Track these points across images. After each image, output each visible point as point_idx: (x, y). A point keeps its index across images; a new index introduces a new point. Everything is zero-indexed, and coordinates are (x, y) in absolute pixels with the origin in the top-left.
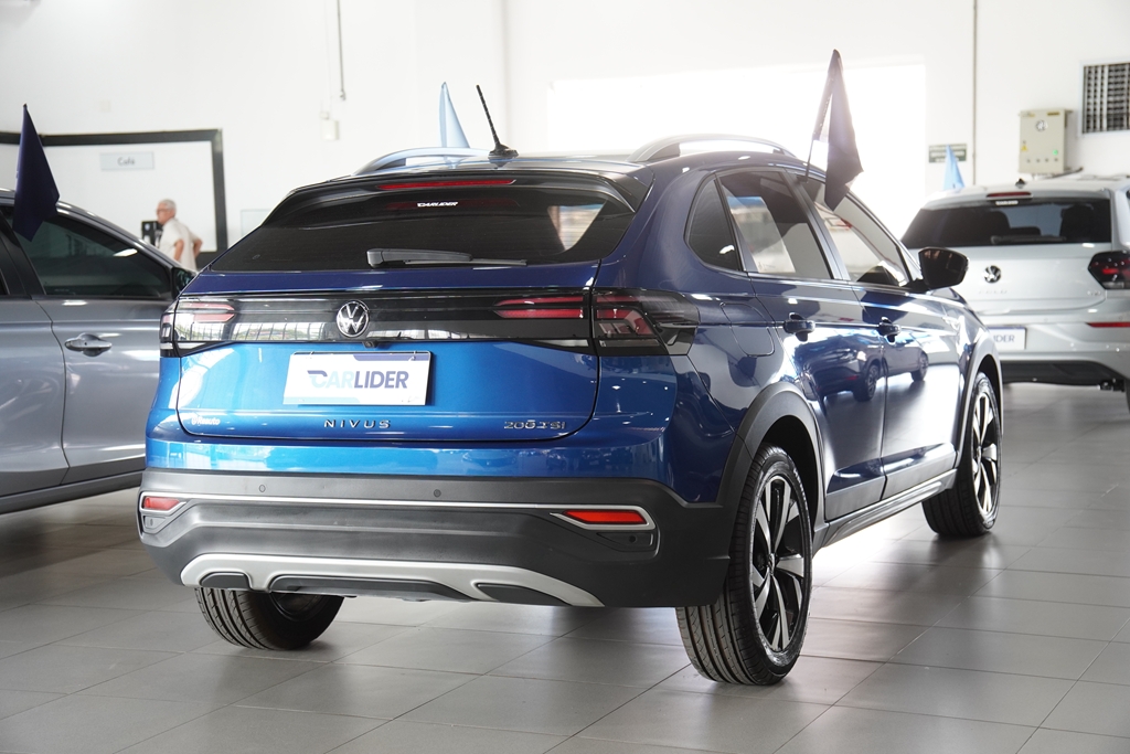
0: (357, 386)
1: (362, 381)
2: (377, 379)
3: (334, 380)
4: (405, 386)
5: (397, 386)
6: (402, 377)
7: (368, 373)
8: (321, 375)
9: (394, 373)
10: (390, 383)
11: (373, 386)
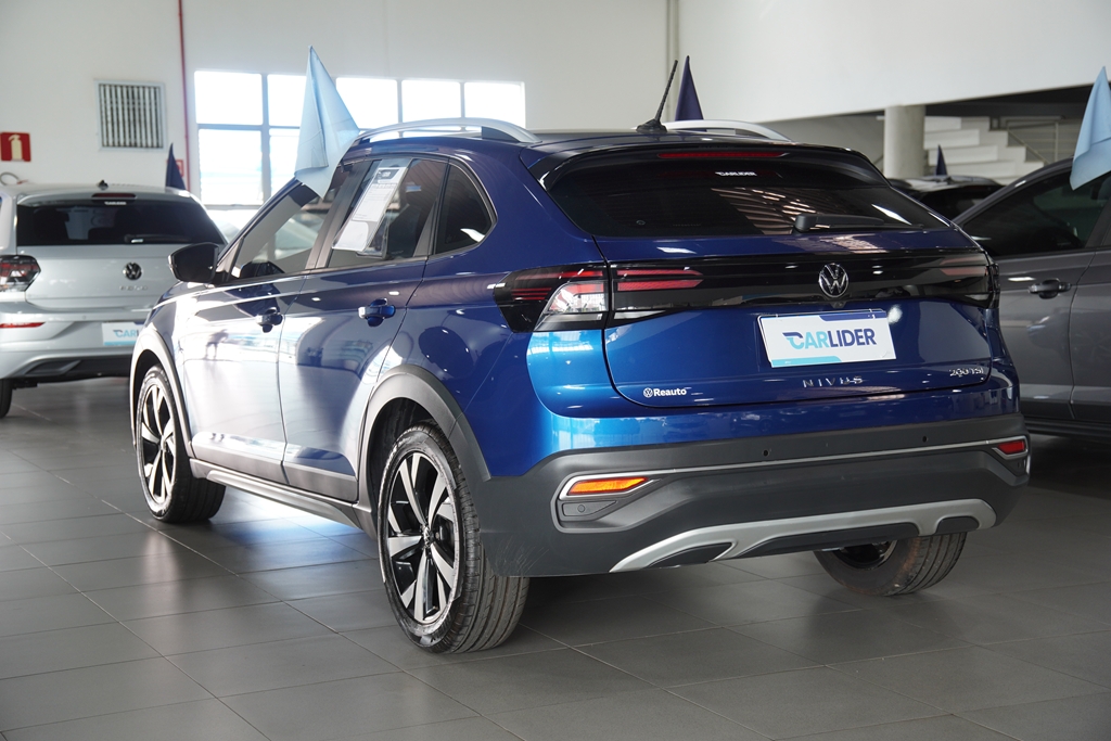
0: (833, 345)
2: (849, 338)
3: (810, 341)
7: (838, 332)
9: (860, 331)
10: (861, 340)
11: (847, 344)
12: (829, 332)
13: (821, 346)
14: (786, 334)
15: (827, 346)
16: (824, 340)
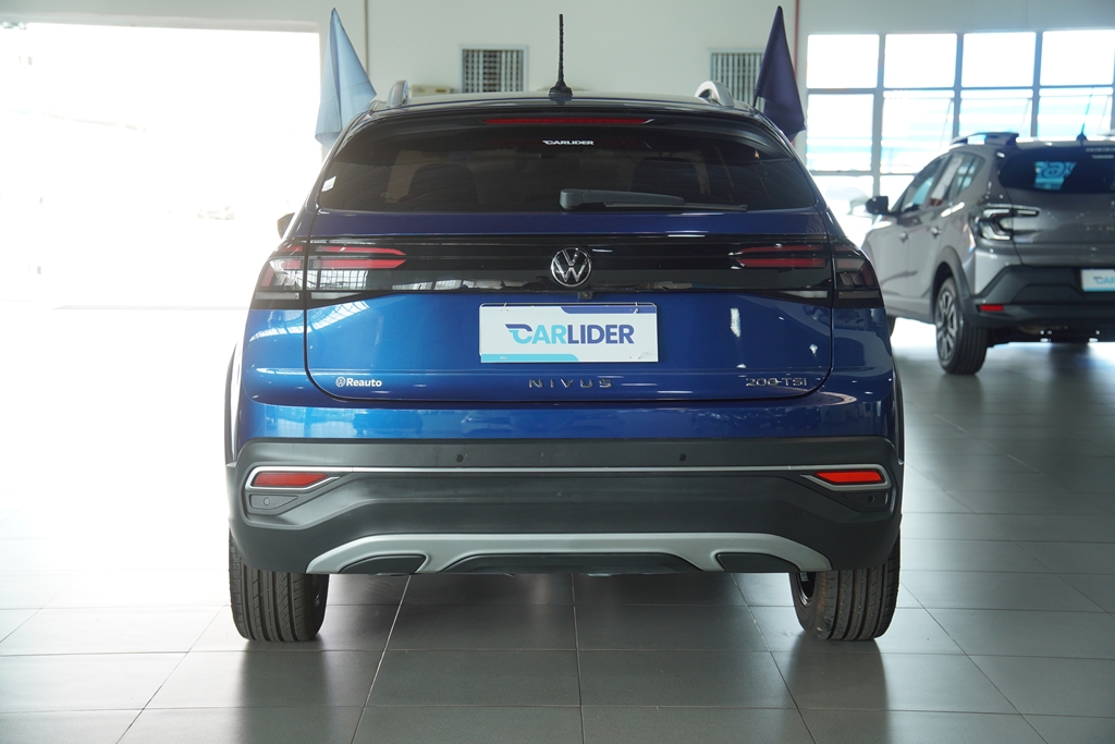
0: (571, 341)
1: (577, 336)
2: (596, 334)
3: (541, 335)
4: (631, 341)
5: (622, 341)
6: (626, 331)
7: (583, 327)
8: (525, 330)
9: (615, 326)
10: (612, 338)
11: (590, 341)
12: (570, 327)
13: (554, 342)
14: (509, 326)
15: (563, 342)
16: (560, 336)
